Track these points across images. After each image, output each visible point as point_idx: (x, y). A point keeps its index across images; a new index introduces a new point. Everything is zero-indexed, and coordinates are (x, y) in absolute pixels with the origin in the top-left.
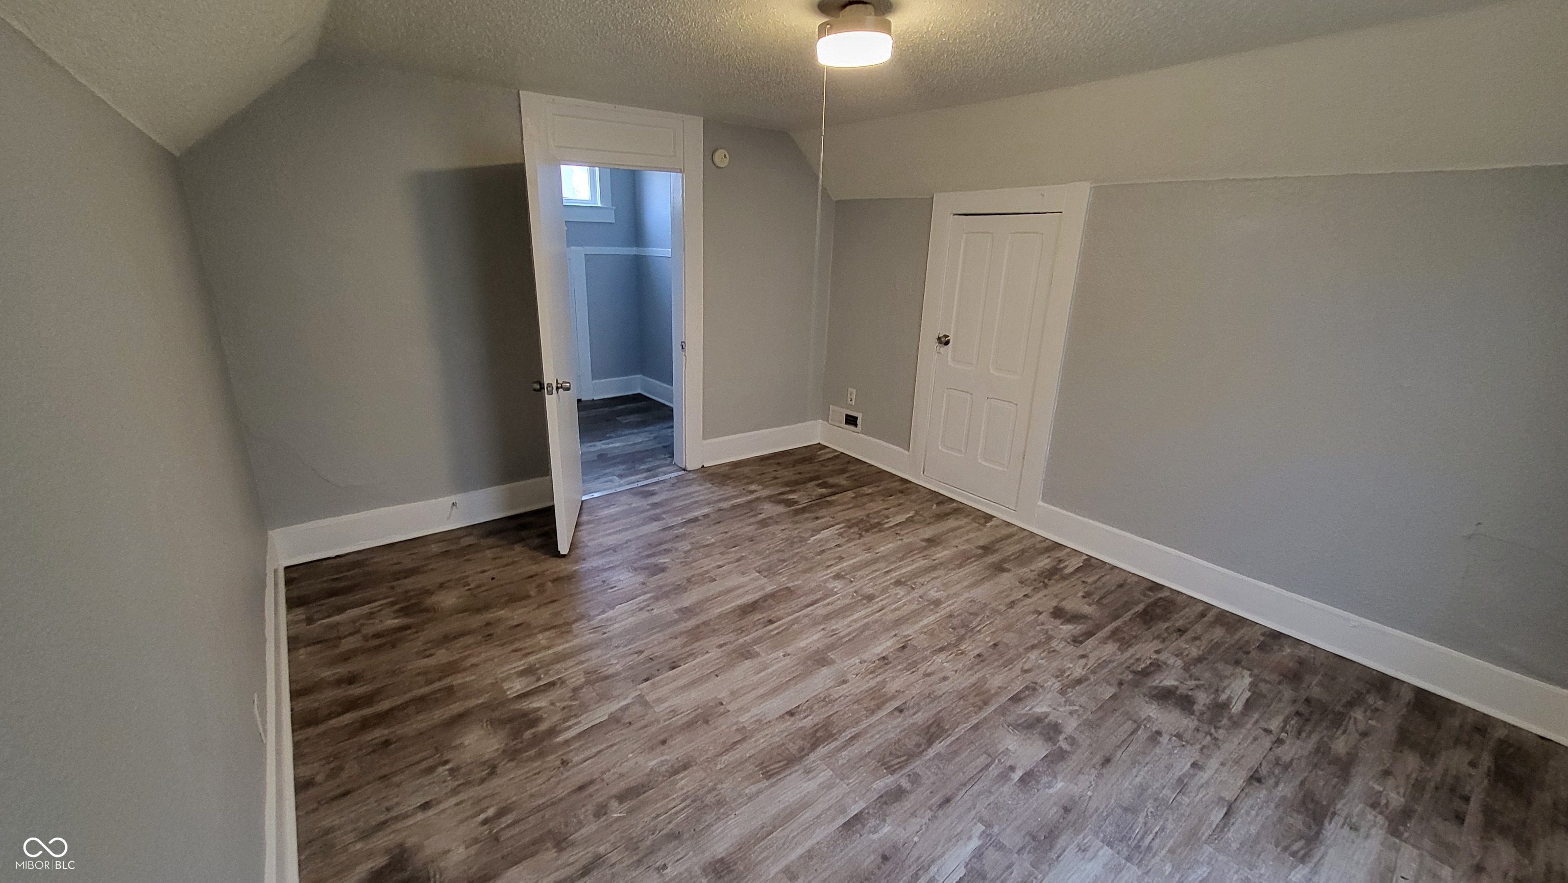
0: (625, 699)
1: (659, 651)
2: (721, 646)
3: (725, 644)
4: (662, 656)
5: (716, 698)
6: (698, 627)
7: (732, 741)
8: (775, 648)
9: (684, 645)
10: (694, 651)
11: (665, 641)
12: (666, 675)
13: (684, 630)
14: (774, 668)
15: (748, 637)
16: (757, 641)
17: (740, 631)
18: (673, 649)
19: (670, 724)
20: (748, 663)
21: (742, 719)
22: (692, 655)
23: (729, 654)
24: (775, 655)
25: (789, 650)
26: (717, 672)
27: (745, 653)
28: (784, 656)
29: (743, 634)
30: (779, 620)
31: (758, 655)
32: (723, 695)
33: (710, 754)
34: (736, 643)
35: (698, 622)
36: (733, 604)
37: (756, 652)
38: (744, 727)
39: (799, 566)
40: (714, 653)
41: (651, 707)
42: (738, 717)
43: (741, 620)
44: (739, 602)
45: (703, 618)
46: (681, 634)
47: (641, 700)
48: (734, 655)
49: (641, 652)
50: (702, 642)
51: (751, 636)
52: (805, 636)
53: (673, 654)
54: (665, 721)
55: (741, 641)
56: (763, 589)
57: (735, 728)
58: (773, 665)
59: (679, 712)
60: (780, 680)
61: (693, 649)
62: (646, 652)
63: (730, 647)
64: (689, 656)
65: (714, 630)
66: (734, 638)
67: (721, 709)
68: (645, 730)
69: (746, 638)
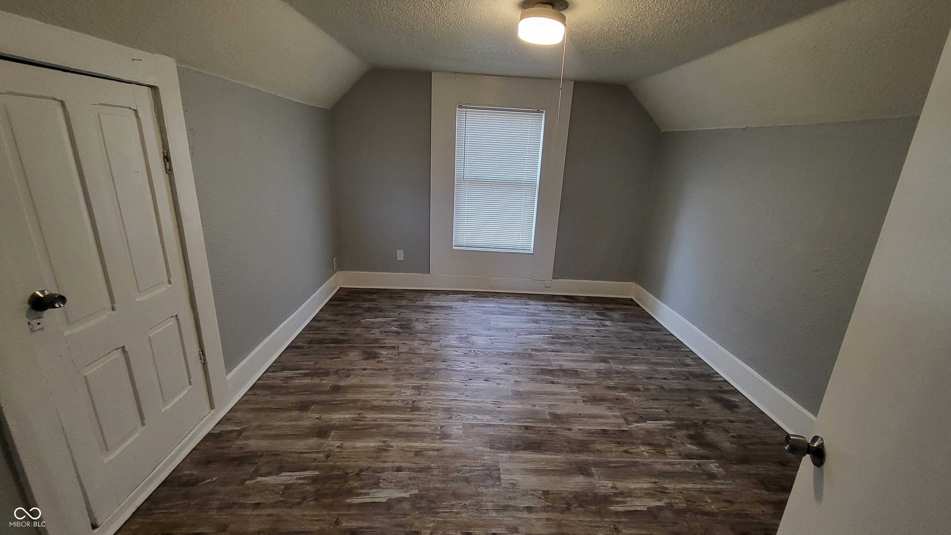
0: (638, 426)
1: (612, 446)
2: (569, 429)
3: (566, 429)
4: (611, 441)
5: (585, 404)
6: (579, 452)
7: (585, 386)
8: (538, 412)
9: (594, 442)
10: (589, 435)
11: (607, 452)
12: (610, 428)
13: (591, 454)
14: (545, 403)
15: (549, 426)
16: (545, 421)
17: (552, 432)
18: (602, 443)
19: (613, 405)
20: (559, 412)
21: (577, 391)
22: (591, 433)
23: (567, 422)
24: (540, 409)
25: (530, 407)
26: (579, 416)
27: (556, 418)
28: (535, 406)
29: (551, 429)
30: (520, 426)
31: (550, 414)
32: (580, 404)
33: (598, 386)
34: (558, 426)
35: (578, 455)
36: (544, 456)
37: (549, 415)
38: (577, 388)
39: (459, 464)
40: (576, 427)
41: (622, 416)
42: (578, 393)
43: (545, 440)
44: (537, 456)
45: (573, 457)
46: (593, 452)
47: (628, 423)
48: (565, 420)
49: (626, 452)
50: (580, 438)
51: (546, 426)
52: (514, 409)
53: (603, 440)
54: (615, 407)
55: (554, 426)
56: (510, 458)
57: (582, 390)
58: (546, 405)
59: (607, 407)
60: (547, 397)
61: (589, 436)
62: (622, 450)
63: (564, 426)
64: (592, 433)
65: (569, 442)
66: (559, 430)
67: (585, 399)
68: (626, 408)
69: (551, 426)
